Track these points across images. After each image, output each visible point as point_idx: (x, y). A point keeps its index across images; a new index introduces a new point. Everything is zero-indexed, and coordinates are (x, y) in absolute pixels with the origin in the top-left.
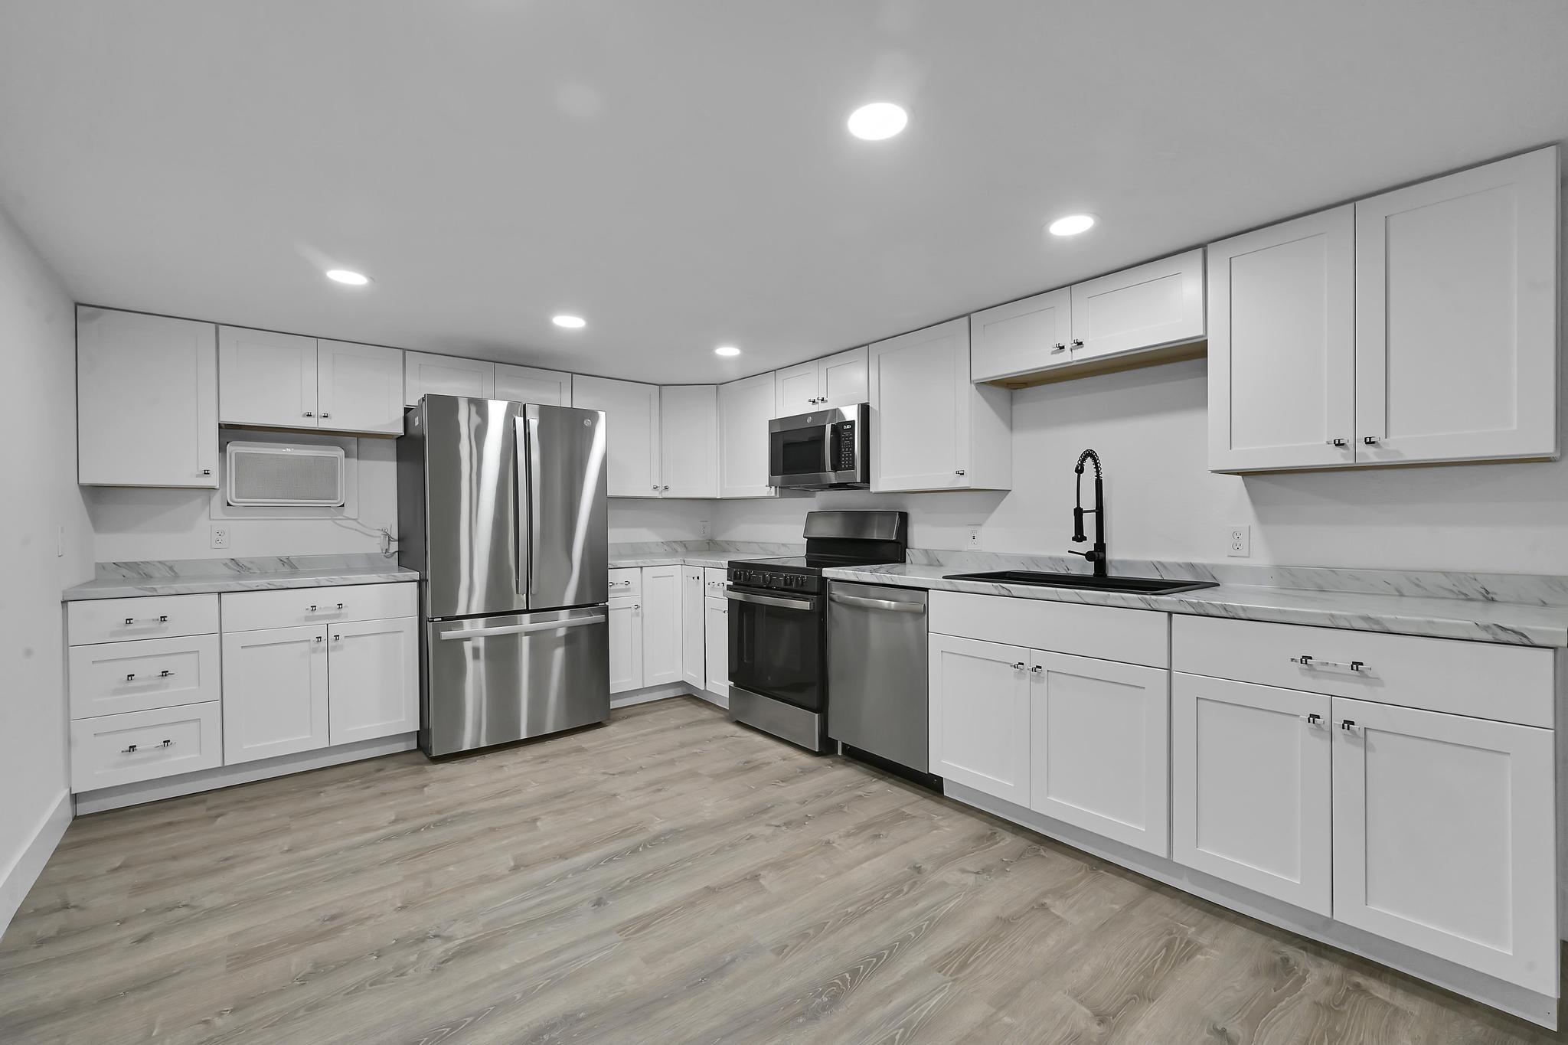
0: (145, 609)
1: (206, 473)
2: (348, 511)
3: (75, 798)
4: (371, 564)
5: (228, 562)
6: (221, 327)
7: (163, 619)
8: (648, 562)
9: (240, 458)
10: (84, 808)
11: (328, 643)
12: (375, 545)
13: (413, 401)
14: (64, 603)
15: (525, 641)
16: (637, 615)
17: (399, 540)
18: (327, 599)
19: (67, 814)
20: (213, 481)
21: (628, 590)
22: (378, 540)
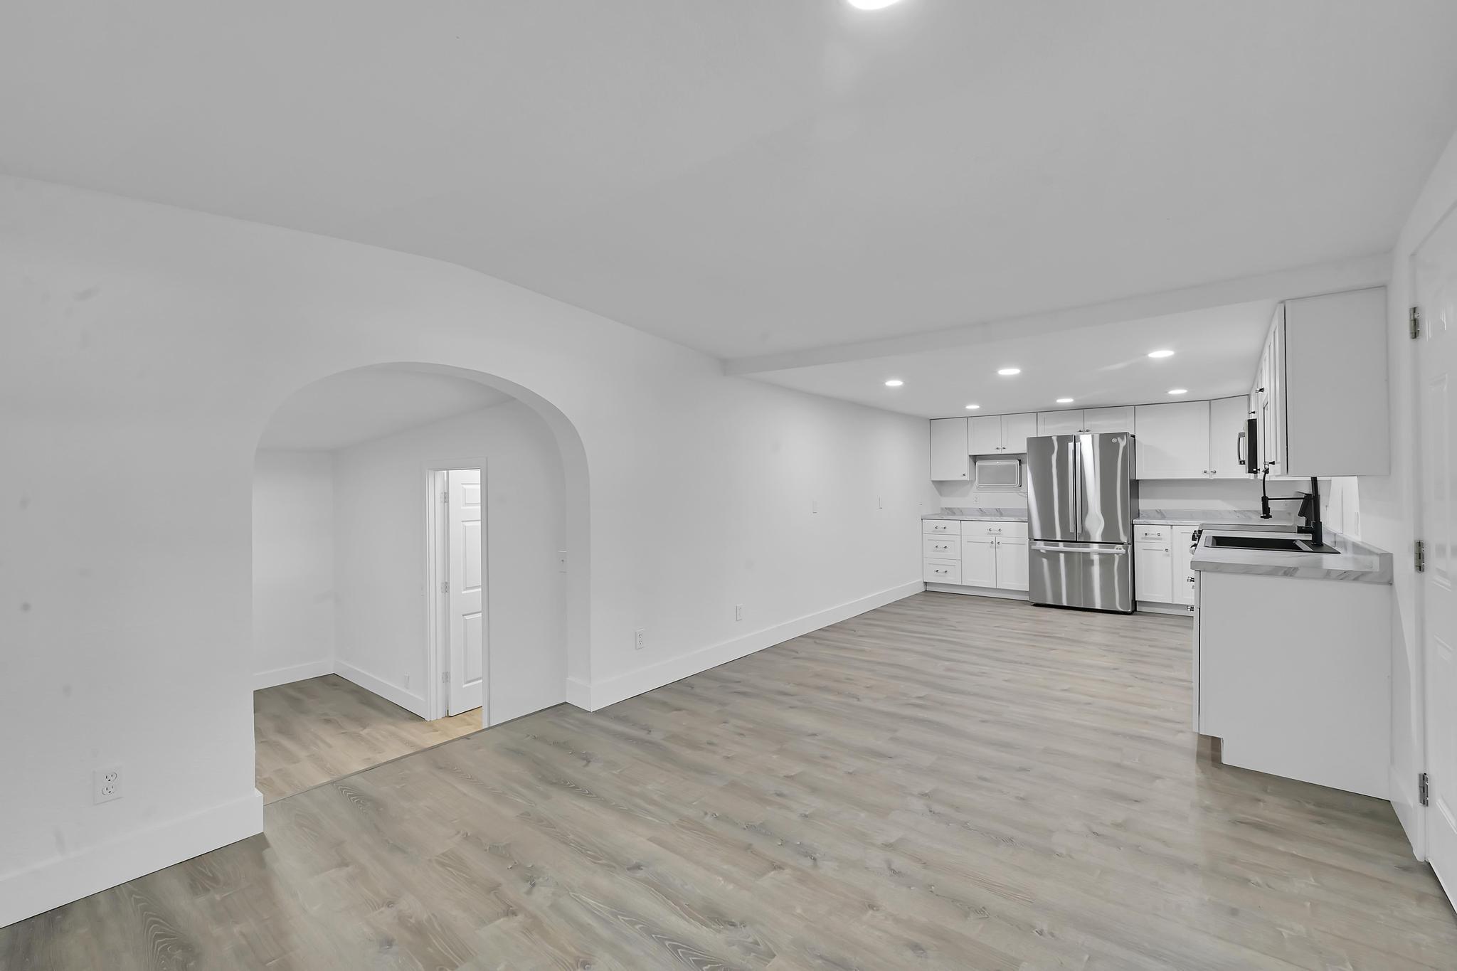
1: (967, 474)
2: (1022, 489)
3: (926, 583)
5: (978, 510)
6: (968, 418)
9: (979, 467)
10: (929, 588)
11: (995, 545)
13: (1029, 437)
14: (923, 519)
16: (1168, 555)
18: (995, 526)
19: (922, 589)
20: (966, 478)
21: (1160, 539)
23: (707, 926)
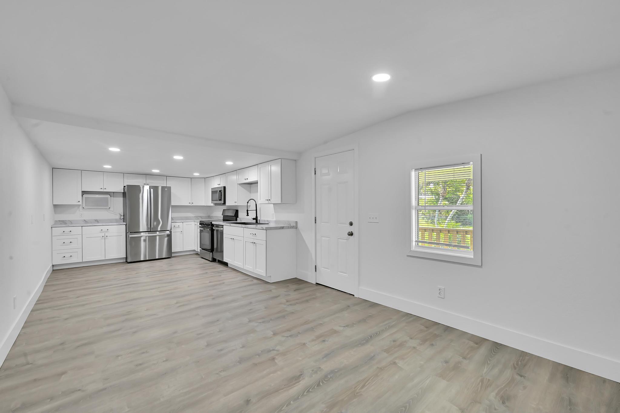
0: (67, 229)
1: (79, 201)
2: (111, 209)
3: (53, 266)
4: (116, 221)
5: (83, 220)
6: (82, 171)
7: (71, 231)
8: (184, 221)
9: (86, 198)
10: (55, 268)
11: (105, 237)
12: (118, 217)
13: (125, 185)
14: (51, 228)
15: (158, 237)
16: (182, 233)
17: (123, 216)
18: (105, 228)
19: (51, 269)
20: (80, 203)
21: (179, 228)
22: (118, 216)
23: (300, 381)
